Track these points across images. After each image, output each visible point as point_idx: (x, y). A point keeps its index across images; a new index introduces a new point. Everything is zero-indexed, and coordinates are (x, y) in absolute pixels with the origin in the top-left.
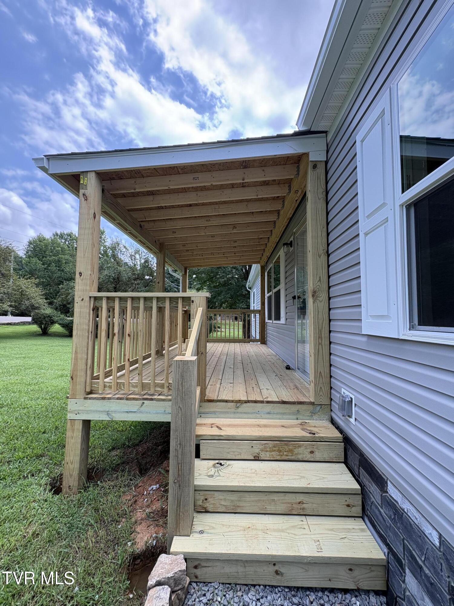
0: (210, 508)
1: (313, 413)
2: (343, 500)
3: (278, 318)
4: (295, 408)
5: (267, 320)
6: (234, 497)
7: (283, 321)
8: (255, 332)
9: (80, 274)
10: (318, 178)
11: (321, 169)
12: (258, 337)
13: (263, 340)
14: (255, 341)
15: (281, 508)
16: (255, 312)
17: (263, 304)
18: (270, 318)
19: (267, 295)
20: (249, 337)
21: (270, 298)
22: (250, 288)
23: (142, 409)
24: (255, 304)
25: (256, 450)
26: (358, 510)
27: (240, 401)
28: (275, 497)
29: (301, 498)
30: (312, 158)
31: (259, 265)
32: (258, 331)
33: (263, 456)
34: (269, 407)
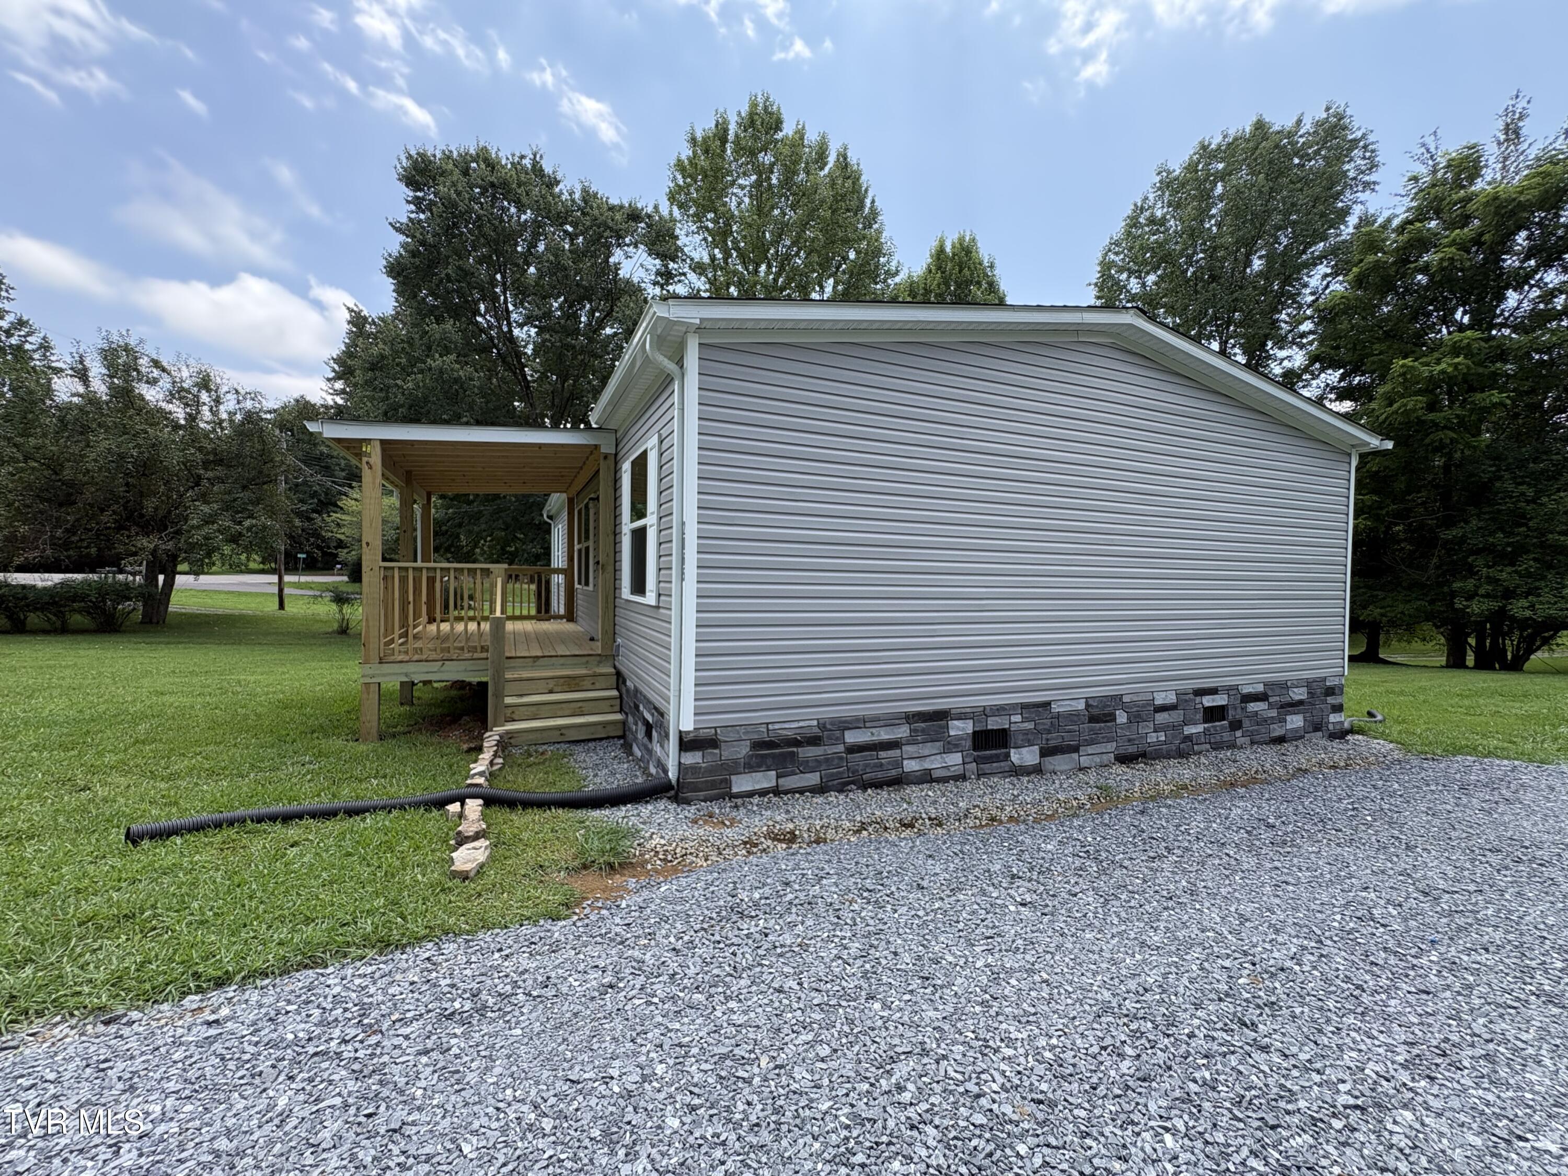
0: (516, 717)
1: (600, 662)
2: (608, 703)
3: (587, 584)
4: (584, 659)
5: (577, 586)
6: (534, 709)
7: (591, 588)
8: (558, 604)
9: (368, 544)
10: (609, 468)
11: (611, 461)
12: (562, 612)
13: (570, 616)
14: (558, 617)
15: (567, 712)
16: (558, 571)
17: (571, 559)
18: (580, 583)
19: (576, 547)
20: (547, 610)
21: (580, 551)
22: (550, 517)
23: (443, 669)
24: (559, 558)
25: (551, 686)
26: (617, 708)
27: (537, 657)
28: (563, 705)
29: (580, 704)
30: (604, 450)
31: (564, 496)
32: (562, 602)
33: (556, 689)
34: (562, 660)
